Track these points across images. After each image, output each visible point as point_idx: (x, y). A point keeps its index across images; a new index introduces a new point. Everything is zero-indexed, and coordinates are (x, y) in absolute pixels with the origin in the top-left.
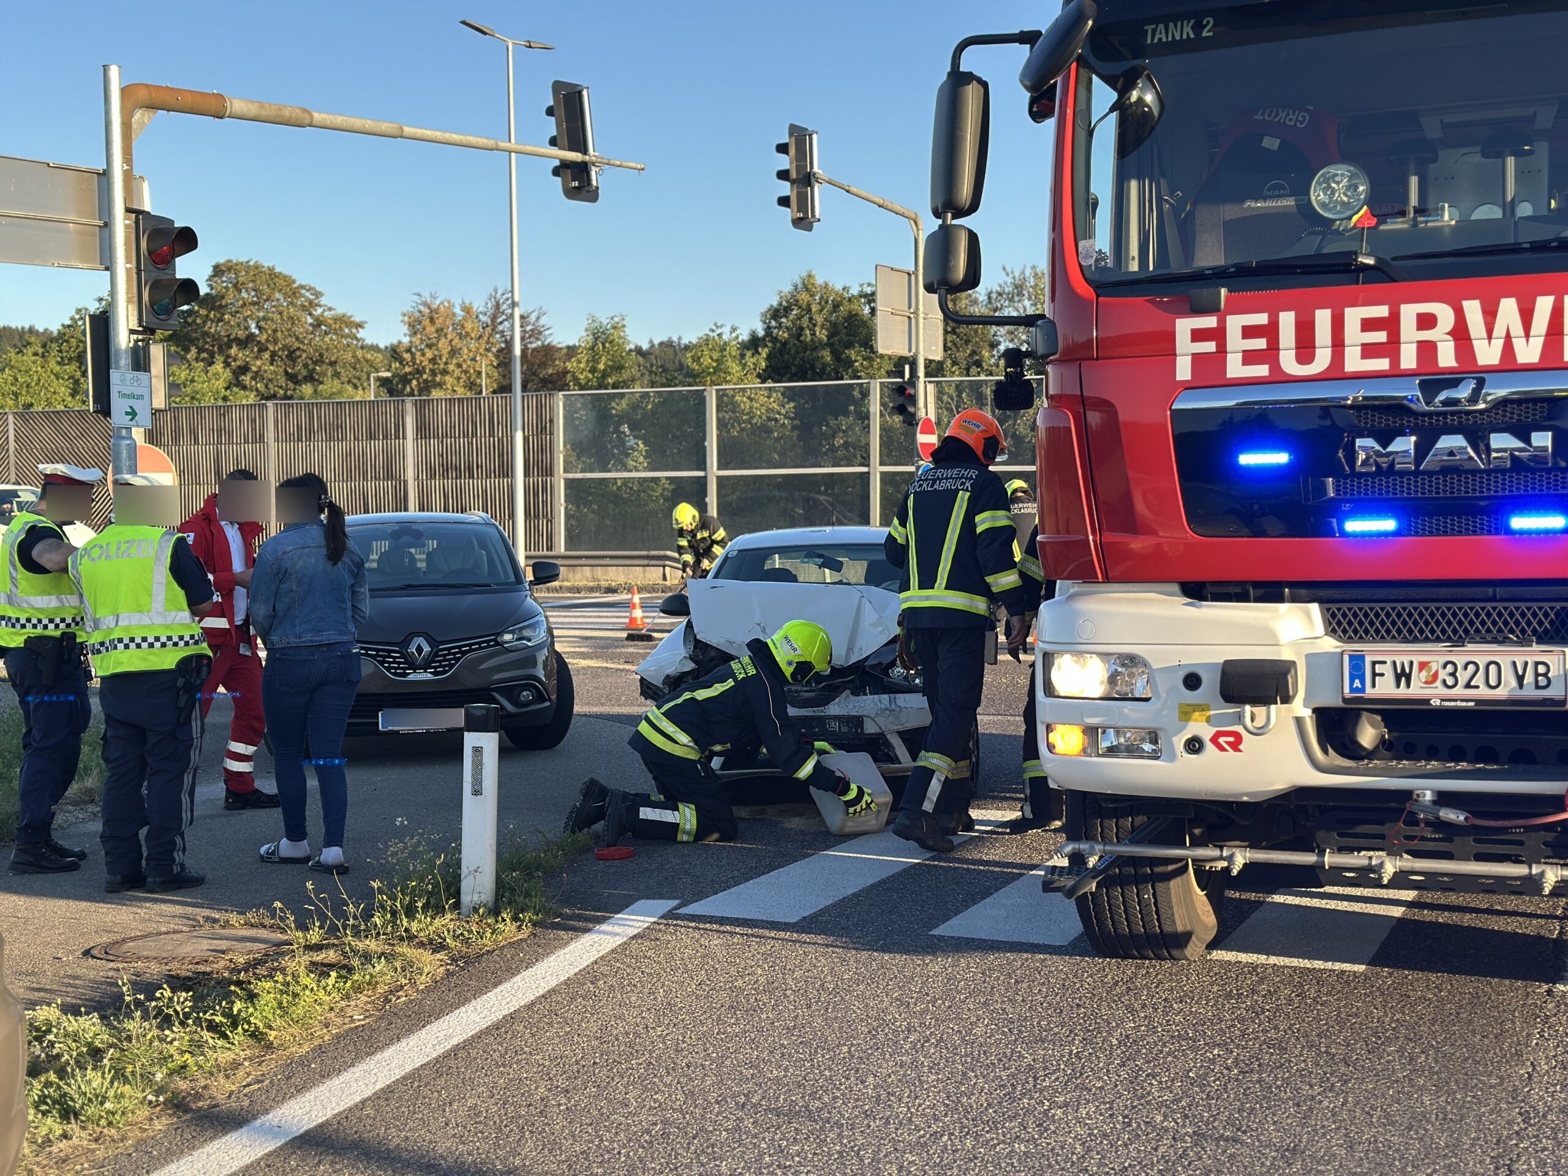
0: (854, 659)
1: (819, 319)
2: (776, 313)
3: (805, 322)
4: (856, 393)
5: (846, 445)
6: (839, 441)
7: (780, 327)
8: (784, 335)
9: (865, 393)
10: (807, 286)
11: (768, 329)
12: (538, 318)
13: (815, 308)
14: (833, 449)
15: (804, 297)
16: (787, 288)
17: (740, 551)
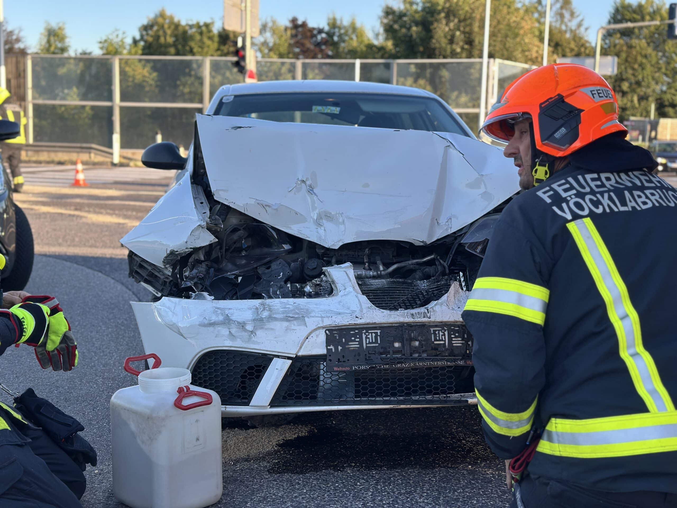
0: (439, 234)
1: (169, 32)
2: (146, 28)
3: (161, 33)
4: (195, 66)
5: (190, 93)
6: (186, 90)
7: (147, 34)
8: (150, 39)
9: (200, 65)
10: (162, 15)
11: (142, 36)
12: (19, 32)
13: (166, 26)
14: (183, 94)
15: (160, 20)
16: (152, 16)
17: (236, 96)
